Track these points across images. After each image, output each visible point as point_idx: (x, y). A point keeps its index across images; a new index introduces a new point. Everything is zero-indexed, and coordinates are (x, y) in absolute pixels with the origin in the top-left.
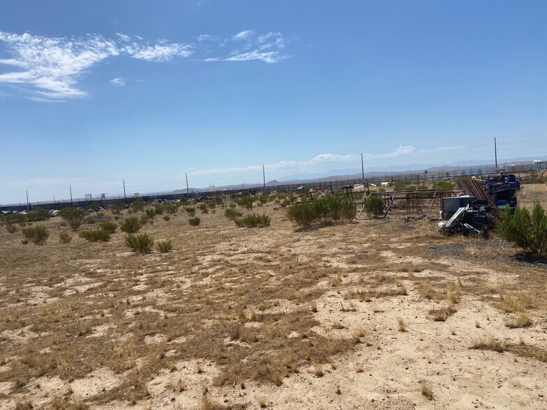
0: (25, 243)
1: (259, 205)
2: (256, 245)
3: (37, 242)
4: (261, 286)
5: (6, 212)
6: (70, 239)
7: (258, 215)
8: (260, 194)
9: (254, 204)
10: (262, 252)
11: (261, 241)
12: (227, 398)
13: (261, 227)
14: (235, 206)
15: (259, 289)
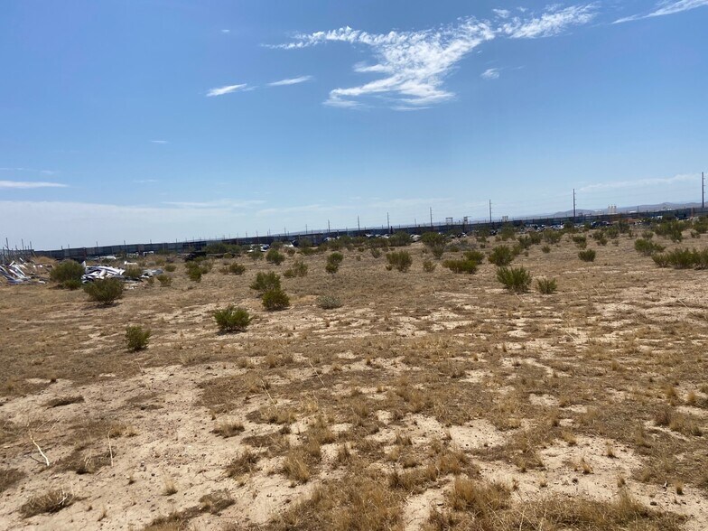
0: (389, 269)
1: (693, 236)
2: (692, 296)
3: (400, 269)
4: (702, 357)
5: (369, 236)
6: (433, 268)
7: (694, 250)
8: (695, 218)
9: (684, 234)
10: (701, 307)
11: (700, 290)
12: (654, 500)
13: (700, 269)
14: (651, 236)
15: (700, 361)
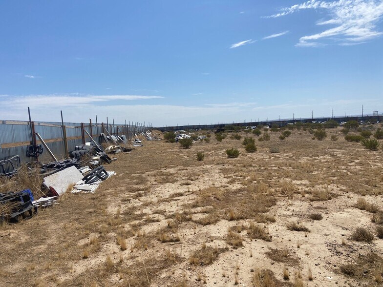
5: (314, 122)
